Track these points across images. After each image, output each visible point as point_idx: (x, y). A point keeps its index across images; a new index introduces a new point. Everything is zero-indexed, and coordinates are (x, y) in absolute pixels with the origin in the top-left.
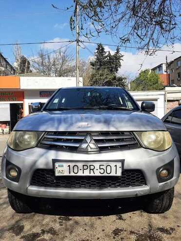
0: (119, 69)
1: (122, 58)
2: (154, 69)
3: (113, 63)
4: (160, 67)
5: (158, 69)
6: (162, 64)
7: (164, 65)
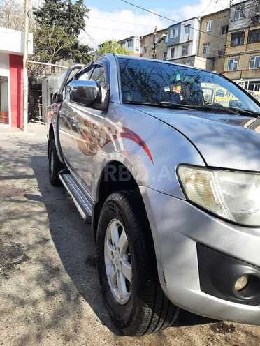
0: (81, 31)
1: (87, 13)
2: (122, 42)
3: (74, 20)
4: (130, 40)
5: (126, 44)
6: (133, 37)
7: (135, 38)
